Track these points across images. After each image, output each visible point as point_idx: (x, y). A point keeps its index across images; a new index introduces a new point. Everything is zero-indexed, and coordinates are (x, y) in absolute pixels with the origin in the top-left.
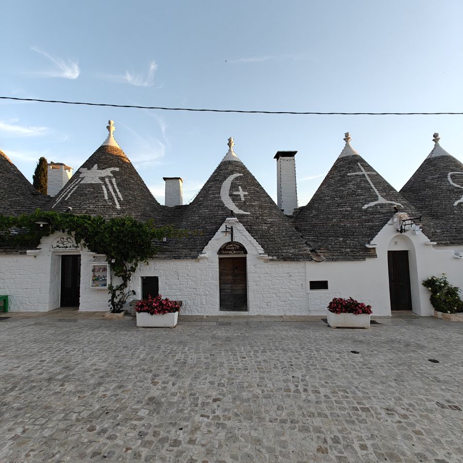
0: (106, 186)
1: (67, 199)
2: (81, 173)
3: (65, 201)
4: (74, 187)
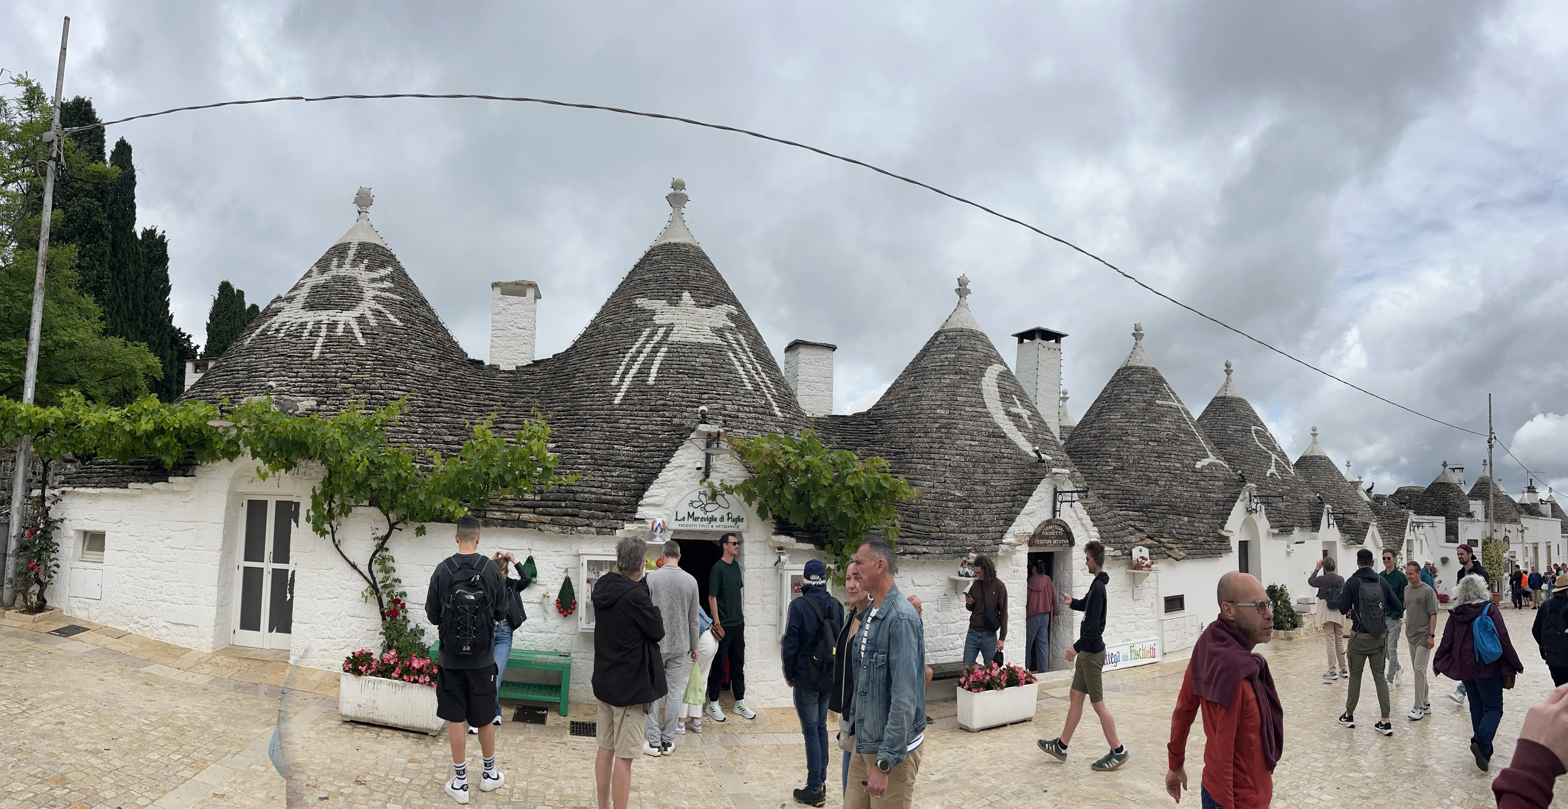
0: (734, 352)
1: (651, 381)
2: (653, 313)
3: (652, 387)
4: (655, 351)
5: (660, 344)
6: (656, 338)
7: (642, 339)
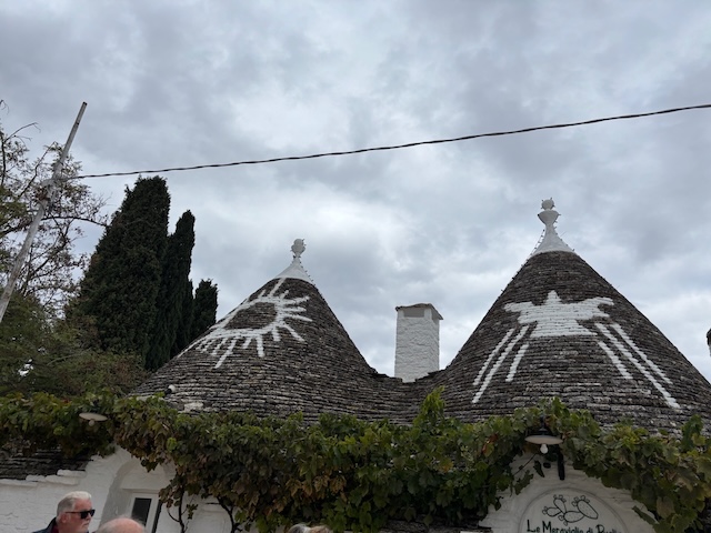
0: (607, 341)
1: (510, 378)
2: (518, 314)
3: (510, 384)
4: (516, 349)
5: (522, 342)
6: (519, 337)
7: (505, 339)
